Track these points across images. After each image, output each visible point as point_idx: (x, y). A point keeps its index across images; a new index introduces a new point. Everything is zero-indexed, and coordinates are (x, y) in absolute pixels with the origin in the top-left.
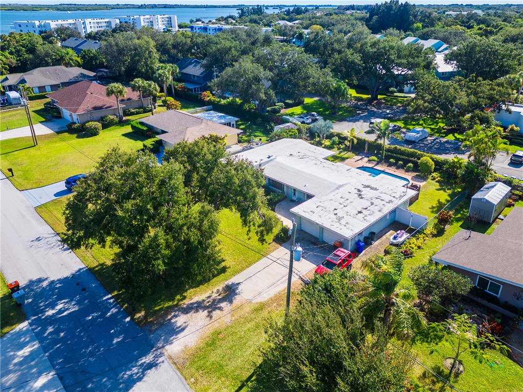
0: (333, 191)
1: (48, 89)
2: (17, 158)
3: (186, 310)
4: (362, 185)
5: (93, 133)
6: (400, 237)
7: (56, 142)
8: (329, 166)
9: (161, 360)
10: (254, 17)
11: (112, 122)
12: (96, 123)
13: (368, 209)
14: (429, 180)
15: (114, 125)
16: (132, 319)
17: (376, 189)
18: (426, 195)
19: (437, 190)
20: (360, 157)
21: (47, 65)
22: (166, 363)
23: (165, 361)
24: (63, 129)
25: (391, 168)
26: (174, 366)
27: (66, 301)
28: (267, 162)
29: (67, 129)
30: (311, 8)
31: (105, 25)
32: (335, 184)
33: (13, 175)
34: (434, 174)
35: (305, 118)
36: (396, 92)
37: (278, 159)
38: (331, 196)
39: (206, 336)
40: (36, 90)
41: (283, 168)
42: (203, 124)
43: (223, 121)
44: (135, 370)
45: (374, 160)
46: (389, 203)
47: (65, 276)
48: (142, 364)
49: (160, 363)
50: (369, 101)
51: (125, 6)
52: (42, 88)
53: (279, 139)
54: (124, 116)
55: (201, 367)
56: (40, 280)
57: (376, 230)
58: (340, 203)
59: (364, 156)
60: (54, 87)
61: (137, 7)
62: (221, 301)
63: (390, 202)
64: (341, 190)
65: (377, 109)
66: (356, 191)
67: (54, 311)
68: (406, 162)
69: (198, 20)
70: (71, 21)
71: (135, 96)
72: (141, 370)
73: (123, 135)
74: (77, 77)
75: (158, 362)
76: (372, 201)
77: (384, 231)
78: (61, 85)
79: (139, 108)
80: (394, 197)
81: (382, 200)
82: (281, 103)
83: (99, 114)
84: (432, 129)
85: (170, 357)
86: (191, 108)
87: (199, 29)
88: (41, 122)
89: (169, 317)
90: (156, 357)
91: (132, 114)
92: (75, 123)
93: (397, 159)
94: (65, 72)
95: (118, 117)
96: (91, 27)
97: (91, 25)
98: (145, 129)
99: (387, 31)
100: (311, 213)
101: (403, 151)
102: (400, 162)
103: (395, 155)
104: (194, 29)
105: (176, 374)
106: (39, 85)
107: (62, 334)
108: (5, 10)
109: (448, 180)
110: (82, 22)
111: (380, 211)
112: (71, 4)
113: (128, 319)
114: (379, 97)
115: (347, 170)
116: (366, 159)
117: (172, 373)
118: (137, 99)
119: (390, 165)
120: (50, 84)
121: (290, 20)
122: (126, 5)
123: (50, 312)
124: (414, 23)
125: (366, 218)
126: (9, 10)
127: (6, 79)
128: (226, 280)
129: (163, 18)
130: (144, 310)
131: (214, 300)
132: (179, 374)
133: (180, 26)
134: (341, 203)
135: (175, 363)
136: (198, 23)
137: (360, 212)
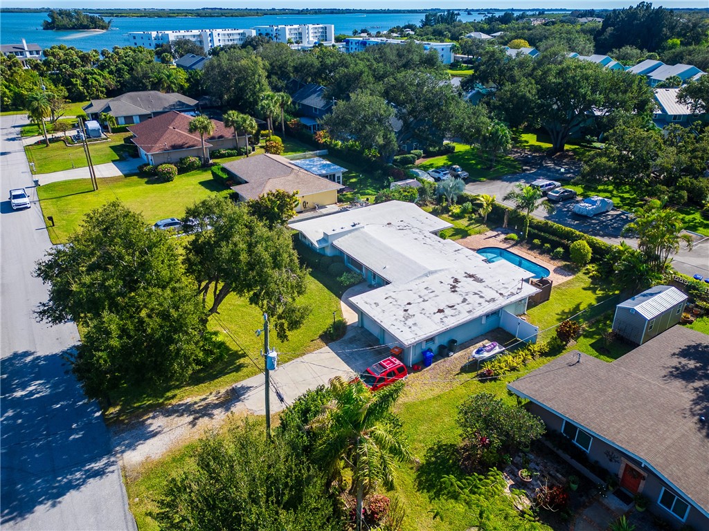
0: (419, 278)
1: (136, 120)
2: (69, 204)
3: (168, 413)
4: (466, 273)
5: (165, 178)
6: (488, 351)
7: (119, 187)
8: (433, 244)
9: (111, 469)
10: (441, 26)
11: (193, 165)
12: (170, 166)
13: (455, 307)
14: (580, 274)
15: (196, 169)
16: (103, 414)
17: (481, 281)
18: (564, 295)
19: (584, 289)
20: (495, 233)
21: (144, 89)
22: (115, 475)
23: (116, 471)
24: (134, 172)
25: (532, 253)
26: (123, 480)
27: (42, 382)
28: (350, 231)
29: (138, 171)
30: (531, 13)
31: (238, 37)
32: (425, 269)
33: (54, 225)
34: (589, 267)
35: (442, 173)
36: (594, 142)
37: (366, 229)
38: (413, 285)
39: (177, 448)
40: (122, 121)
41: (367, 241)
42: (292, 175)
43: (324, 172)
44: (78, 475)
45: (513, 239)
46: (489, 302)
47: (54, 353)
48: (88, 470)
49: (109, 472)
50: (549, 154)
51: (283, 12)
52: (129, 119)
53: (386, 201)
54: (211, 158)
55: (153, 486)
56: (26, 354)
57: (460, 338)
58: (419, 296)
59: (500, 232)
60: (143, 117)
61: (295, 12)
62: (216, 406)
63: (493, 300)
64: (431, 277)
65: (555, 164)
66: (451, 281)
67: (24, 393)
68: (555, 245)
69: (363, 31)
70: (196, 32)
71: (229, 133)
72: (84, 476)
73: (200, 183)
74: (174, 105)
75: (107, 471)
76: (466, 297)
77: (475, 341)
78: (152, 116)
79: (232, 150)
80: (501, 294)
81: (481, 297)
82: (418, 151)
83: (177, 155)
84: (623, 199)
85: (124, 468)
86: (299, 151)
87: (356, 43)
88: (113, 161)
89: (145, 418)
90: (108, 465)
91: (222, 156)
92: (149, 164)
93: (544, 240)
94: (160, 99)
95: (202, 159)
96: (219, 40)
97: (220, 37)
98: (225, 176)
99: (621, 50)
100: (374, 305)
101: (555, 229)
102: (546, 245)
103: (542, 234)
104: (350, 44)
105: (122, 489)
106: (125, 114)
107: (20, 421)
108: (137, 16)
109: (607, 277)
110: (209, 33)
111: (469, 312)
112: (216, 9)
113: (98, 414)
114: (567, 147)
115: (456, 251)
116: (503, 236)
117: (117, 487)
118: (230, 138)
119: (533, 247)
120: (140, 114)
121: (488, 32)
122: (283, 9)
123: (19, 394)
124: (669, 38)
125: (445, 320)
126: (141, 16)
127: (91, 105)
128: (236, 381)
129: (316, 28)
130: (121, 405)
131: (208, 405)
132: (124, 490)
133: (338, 40)
134: (422, 295)
135: (126, 476)
136: (363, 35)
137: (440, 311)
